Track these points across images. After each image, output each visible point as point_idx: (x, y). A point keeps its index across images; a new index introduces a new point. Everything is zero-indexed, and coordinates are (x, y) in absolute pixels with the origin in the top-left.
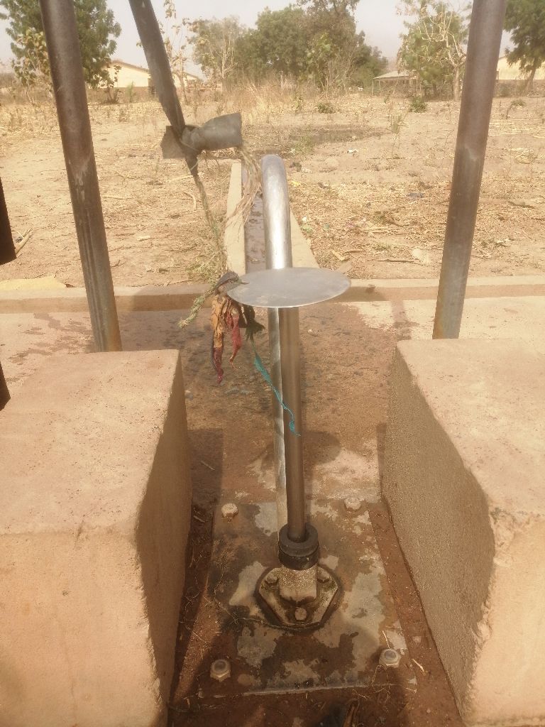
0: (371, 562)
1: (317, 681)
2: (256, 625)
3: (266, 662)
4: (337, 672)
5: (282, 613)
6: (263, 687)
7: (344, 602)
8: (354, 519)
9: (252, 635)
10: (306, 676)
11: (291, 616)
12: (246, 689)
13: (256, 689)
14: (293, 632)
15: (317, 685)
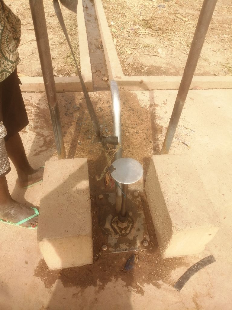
0: (141, 213)
1: (128, 249)
2: (112, 234)
3: (115, 244)
4: (133, 247)
5: (118, 231)
6: (115, 251)
7: (134, 227)
8: (136, 199)
9: (111, 237)
10: (126, 248)
11: (121, 232)
12: (111, 252)
13: (114, 252)
14: (122, 236)
15: (128, 250)
